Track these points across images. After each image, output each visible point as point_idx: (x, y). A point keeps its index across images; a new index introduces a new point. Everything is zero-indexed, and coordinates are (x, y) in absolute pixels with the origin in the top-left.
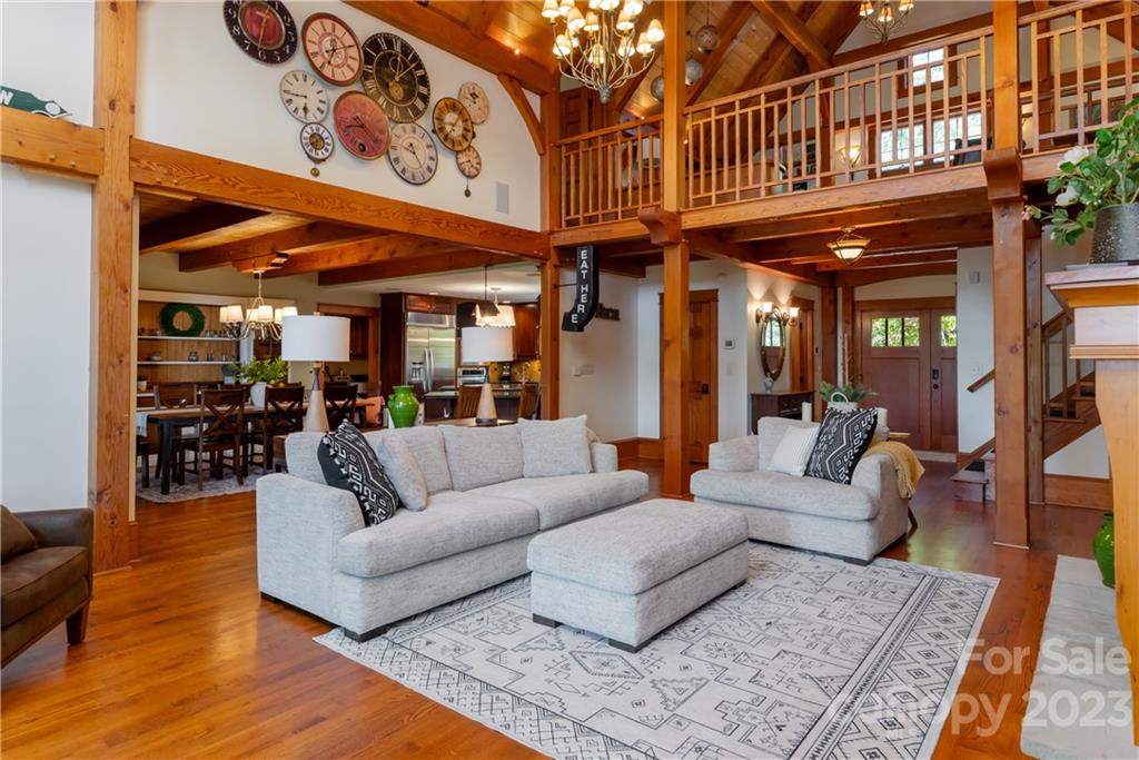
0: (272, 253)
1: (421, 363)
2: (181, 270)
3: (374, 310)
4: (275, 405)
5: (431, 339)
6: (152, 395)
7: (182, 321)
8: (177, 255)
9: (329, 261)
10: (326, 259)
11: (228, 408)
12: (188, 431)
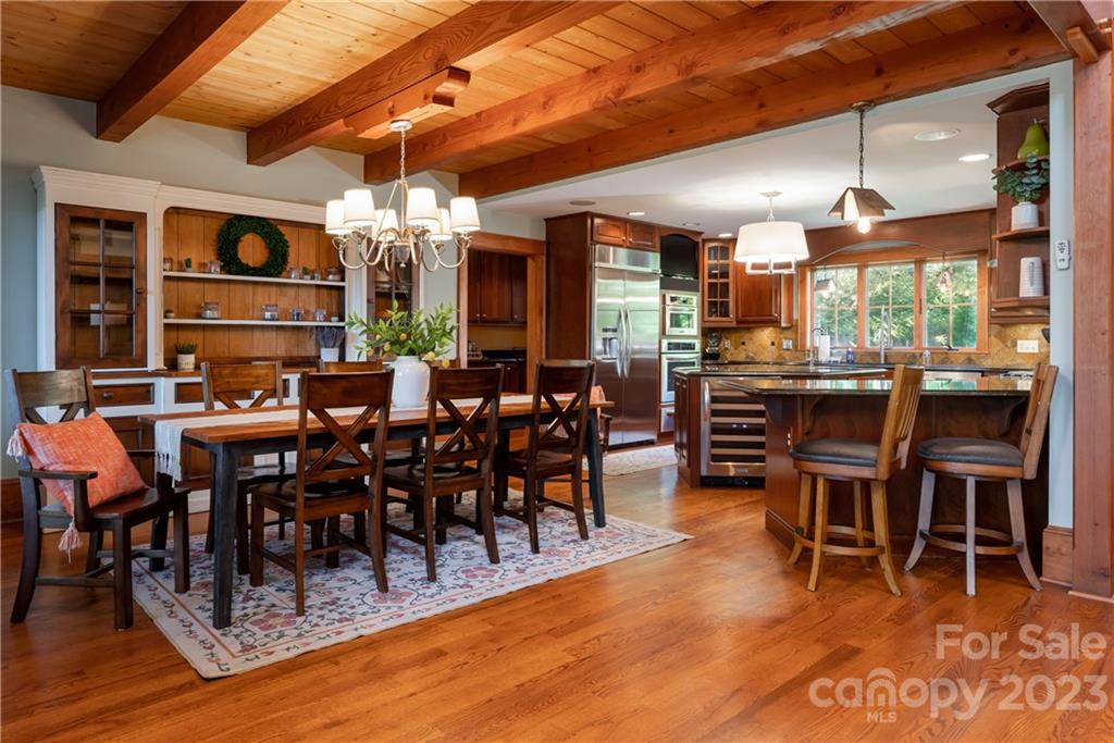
0: (438, 70)
1: (615, 330)
2: (248, 163)
3: (536, 243)
4: (448, 406)
5: (628, 299)
6: (200, 379)
7: (251, 250)
8: (243, 136)
9: (515, 123)
10: (511, 118)
11: (359, 411)
12: (265, 462)
